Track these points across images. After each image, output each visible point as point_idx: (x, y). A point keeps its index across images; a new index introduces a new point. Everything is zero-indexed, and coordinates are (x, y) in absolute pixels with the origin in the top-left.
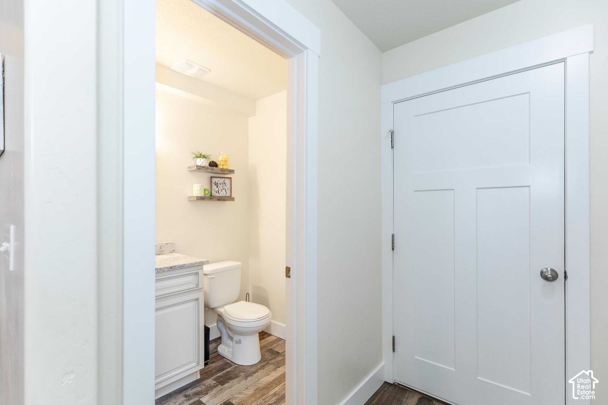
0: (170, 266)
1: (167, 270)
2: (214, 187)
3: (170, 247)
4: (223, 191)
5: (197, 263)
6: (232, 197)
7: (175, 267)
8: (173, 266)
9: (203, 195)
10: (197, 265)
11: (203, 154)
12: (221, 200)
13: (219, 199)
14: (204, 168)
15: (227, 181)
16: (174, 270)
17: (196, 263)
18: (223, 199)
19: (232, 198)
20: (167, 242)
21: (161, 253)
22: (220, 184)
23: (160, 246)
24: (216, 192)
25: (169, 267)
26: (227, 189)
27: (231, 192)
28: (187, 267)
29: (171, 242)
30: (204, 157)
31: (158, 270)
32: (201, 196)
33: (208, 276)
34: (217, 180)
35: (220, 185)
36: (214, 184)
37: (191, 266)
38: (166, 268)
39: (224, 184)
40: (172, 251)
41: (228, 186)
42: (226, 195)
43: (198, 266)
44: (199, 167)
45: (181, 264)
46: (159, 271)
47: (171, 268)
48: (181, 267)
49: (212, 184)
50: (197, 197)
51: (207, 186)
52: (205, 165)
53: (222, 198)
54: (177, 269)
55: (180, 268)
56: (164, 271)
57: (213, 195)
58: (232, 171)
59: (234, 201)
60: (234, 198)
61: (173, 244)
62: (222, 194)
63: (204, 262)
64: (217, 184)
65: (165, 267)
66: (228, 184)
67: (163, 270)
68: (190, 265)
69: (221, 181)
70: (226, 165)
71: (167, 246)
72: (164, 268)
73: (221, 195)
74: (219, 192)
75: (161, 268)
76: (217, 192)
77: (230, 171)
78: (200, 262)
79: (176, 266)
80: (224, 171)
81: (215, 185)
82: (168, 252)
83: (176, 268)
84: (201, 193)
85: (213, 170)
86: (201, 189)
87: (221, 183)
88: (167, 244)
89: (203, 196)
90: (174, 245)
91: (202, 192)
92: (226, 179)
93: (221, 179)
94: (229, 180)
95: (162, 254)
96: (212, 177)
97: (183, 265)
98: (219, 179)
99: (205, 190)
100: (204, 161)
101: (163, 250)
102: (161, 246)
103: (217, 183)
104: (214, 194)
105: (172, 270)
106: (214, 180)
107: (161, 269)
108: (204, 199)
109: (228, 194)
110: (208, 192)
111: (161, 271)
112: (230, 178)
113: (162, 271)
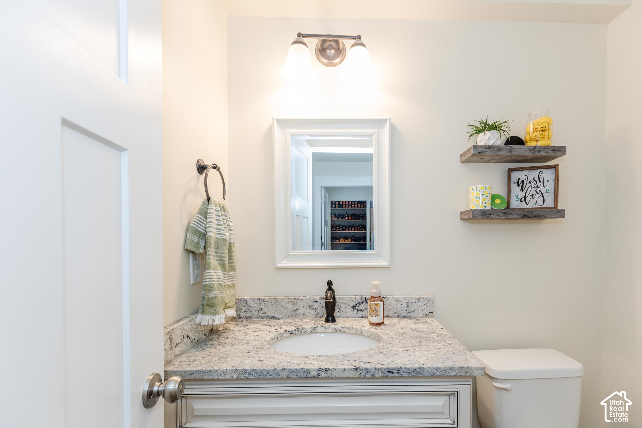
0: (388, 368)
1: (380, 374)
2: (516, 190)
3: (425, 306)
4: (536, 198)
5: (452, 369)
6: (560, 207)
7: (399, 370)
8: (395, 369)
9: (488, 207)
10: (454, 374)
11: (490, 122)
12: (529, 217)
13: (525, 213)
14: (491, 150)
15: (547, 175)
16: (395, 377)
17: (450, 369)
18: (535, 213)
19: (559, 211)
20: (419, 296)
21: (409, 314)
22: (530, 183)
23: (407, 301)
24: (521, 201)
25: (385, 369)
26: (547, 191)
27: (557, 197)
28: (427, 375)
29: (427, 296)
30: (494, 127)
31: (361, 372)
32: (483, 208)
33: (494, 384)
34: (521, 175)
35: (528, 185)
36: (515, 183)
37: (438, 374)
38: (378, 369)
39: (538, 181)
40: (428, 312)
41: (550, 185)
42: (544, 206)
43: (455, 376)
44: (480, 149)
45: (414, 367)
46: (363, 374)
47: (390, 372)
48: (414, 374)
49: (512, 184)
50: (474, 211)
51: (500, 190)
52: (493, 143)
53: (532, 213)
54: (404, 376)
55: (410, 375)
56: (373, 377)
57: (512, 206)
58: (560, 150)
59: (564, 217)
60: (564, 210)
61: (430, 301)
62: (534, 203)
63: (471, 368)
64: (521, 184)
65: (375, 368)
66: (548, 180)
67: (372, 373)
68: (435, 371)
69: (534, 175)
70: (544, 139)
71: (420, 303)
72: (374, 370)
73: (531, 205)
74: (527, 200)
75: (367, 369)
76: (523, 199)
77: (554, 150)
78: (461, 368)
79: (401, 368)
80: (540, 151)
81: (519, 186)
82: (420, 315)
83: (402, 373)
84: (484, 203)
85: (511, 152)
86: (485, 196)
87: (532, 181)
88: (419, 299)
89: (490, 208)
90: (432, 302)
91: (487, 201)
92: (544, 171)
93: (532, 172)
94: (552, 171)
95: (410, 317)
96: (510, 170)
97: (418, 370)
98: (526, 172)
99: (494, 197)
100: (491, 136)
101: (412, 310)
102: (408, 303)
103: (523, 181)
104: (515, 204)
105: (392, 378)
106: (515, 176)
107: (367, 371)
108: (491, 214)
109: (549, 203)
110: (502, 202)
111: (367, 376)
112: (555, 167)
113: (370, 376)
